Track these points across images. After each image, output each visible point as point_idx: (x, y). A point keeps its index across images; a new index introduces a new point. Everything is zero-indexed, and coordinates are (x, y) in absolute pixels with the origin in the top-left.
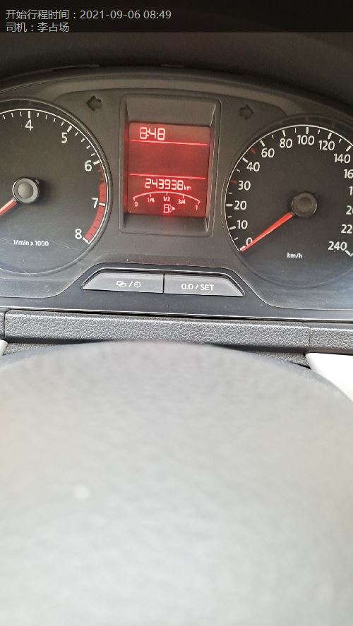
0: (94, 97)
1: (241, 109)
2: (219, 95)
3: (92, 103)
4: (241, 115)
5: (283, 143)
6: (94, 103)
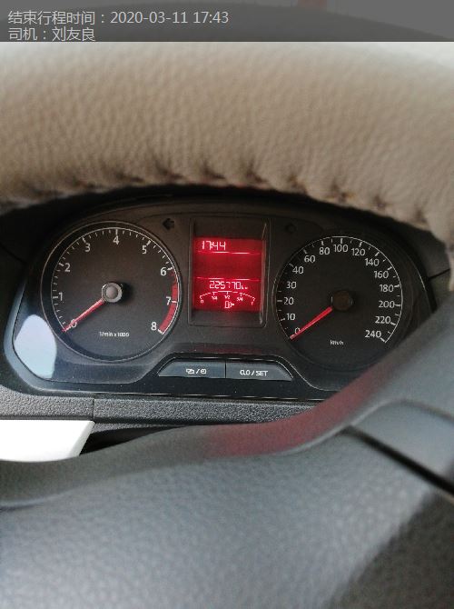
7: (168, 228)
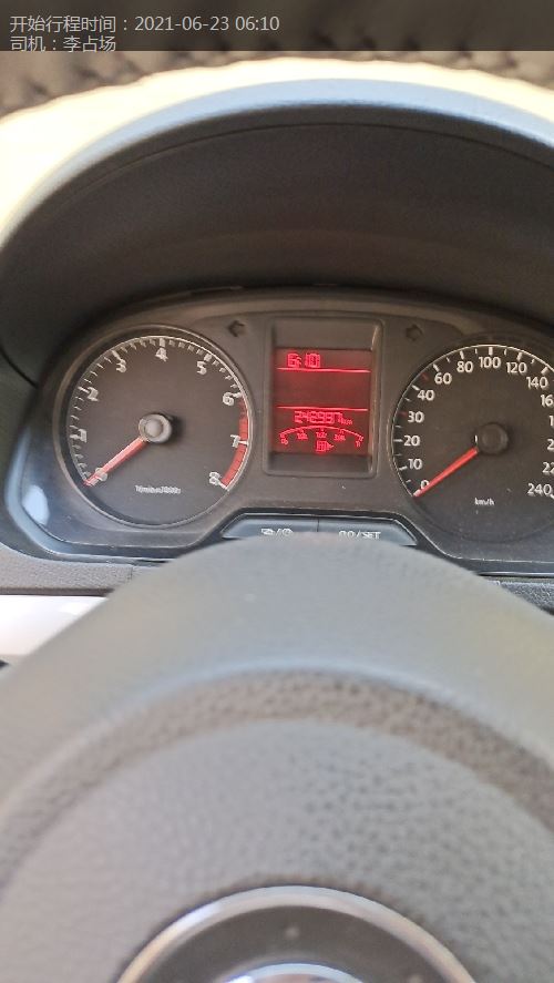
0: (236, 323)
1: (408, 330)
2: (381, 315)
3: (234, 329)
4: (408, 336)
5: (462, 367)
6: (238, 329)
7: (235, 335)
